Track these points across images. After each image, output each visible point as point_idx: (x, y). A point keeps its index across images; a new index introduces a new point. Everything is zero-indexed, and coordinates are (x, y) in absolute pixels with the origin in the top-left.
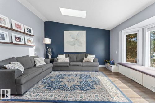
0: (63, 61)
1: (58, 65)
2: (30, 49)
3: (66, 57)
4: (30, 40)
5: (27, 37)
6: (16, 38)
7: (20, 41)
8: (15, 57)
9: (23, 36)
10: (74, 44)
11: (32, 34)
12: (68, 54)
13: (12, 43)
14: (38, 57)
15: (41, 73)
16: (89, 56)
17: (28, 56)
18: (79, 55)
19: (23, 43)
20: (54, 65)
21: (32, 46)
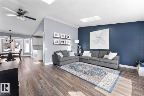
0: (86, 56)
1: (82, 58)
2: (68, 47)
3: (90, 53)
4: (68, 42)
5: (67, 41)
6: (62, 41)
7: (64, 43)
8: (61, 50)
9: (65, 40)
10: (98, 42)
11: (69, 38)
12: (92, 51)
13: (60, 44)
14: (71, 51)
15: (70, 60)
16: (111, 53)
17: (66, 50)
18: (101, 52)
19: (65, 44)
20: (80, 57)
21: (69, 45)
